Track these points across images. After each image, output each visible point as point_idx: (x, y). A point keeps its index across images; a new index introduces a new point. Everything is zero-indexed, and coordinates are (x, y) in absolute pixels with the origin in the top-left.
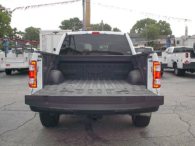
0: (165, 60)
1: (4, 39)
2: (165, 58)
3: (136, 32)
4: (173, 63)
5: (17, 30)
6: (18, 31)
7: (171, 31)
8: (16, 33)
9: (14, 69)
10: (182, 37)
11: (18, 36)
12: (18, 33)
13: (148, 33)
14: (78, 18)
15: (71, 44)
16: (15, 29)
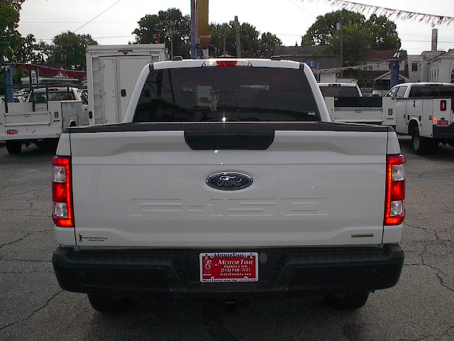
0: (391, 117)
1: (3, 67)
2: (390, 112)
3: (317, 44)
4: (408, 122)
5: (34, 40)
6: (38, 42)
7: (400, 40)
8: (32, 47)
9: (27, 142)
10: (424, 55)
11: (37, 54)
12: (37, 47)
13: (344, 45)
14: (178, 10)
15: (162, 88)
16: (31, 38)
